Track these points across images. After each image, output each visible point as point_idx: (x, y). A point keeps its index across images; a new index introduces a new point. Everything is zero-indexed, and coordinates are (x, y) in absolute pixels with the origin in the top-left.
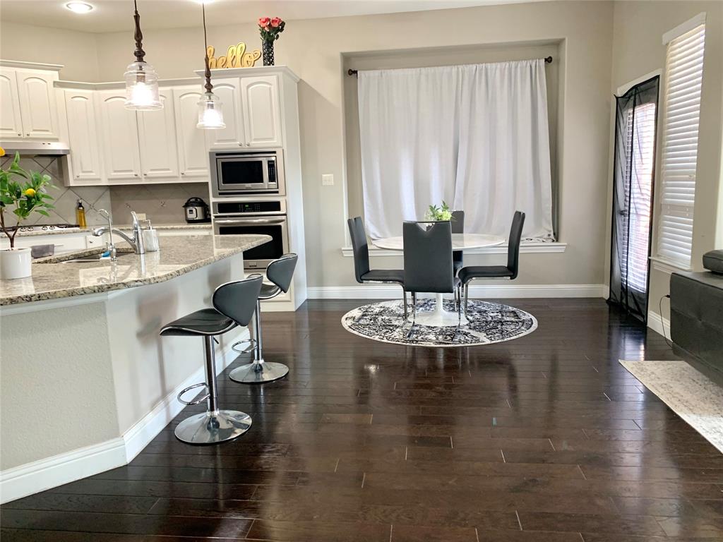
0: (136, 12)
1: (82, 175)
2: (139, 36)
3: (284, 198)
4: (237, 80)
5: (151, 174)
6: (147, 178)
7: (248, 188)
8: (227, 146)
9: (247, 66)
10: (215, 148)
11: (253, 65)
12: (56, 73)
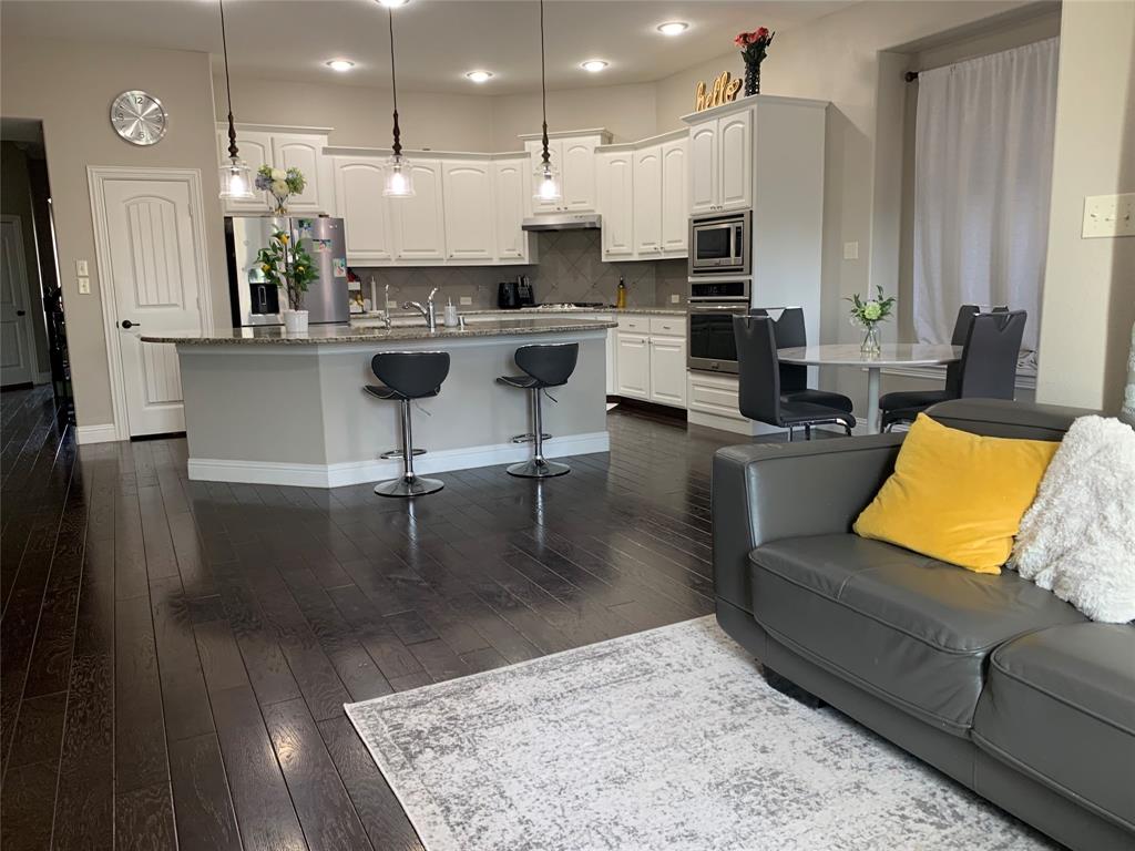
1: (613, 250)
3: (748, 278)
4: (715, 121)
5: (668, 246)
6: (665, 252)
7: (717, 265)
8: (704, 210)
9: (728, 102)
10: (694, 212)
11: (734, 98)
12: (599, 137)
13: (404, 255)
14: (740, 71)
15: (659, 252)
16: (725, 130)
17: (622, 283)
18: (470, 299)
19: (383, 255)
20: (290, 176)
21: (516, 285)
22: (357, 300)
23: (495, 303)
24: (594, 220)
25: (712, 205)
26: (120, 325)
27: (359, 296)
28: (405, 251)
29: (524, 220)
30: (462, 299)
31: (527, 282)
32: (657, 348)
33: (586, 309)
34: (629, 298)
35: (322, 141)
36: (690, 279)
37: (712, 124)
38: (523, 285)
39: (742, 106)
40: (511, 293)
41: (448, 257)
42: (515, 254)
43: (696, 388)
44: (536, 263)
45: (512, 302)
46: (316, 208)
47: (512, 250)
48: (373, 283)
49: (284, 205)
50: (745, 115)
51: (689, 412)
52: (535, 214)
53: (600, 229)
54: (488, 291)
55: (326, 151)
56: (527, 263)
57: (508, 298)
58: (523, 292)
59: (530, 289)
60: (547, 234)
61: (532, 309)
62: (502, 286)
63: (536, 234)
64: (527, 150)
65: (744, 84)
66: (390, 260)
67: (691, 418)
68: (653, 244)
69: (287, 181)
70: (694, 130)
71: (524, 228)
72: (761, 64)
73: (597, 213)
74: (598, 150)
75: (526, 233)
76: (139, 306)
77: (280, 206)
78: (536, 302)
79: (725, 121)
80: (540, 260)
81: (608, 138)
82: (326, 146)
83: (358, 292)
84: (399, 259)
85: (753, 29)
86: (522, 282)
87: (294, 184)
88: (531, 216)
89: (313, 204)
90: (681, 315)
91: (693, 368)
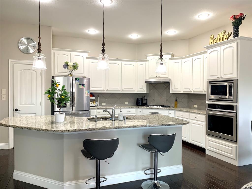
0: (104, 36)
1: (174, 89)
2: (103, 45)
3: (236, 104)
4: (220, 47)
5: (195, 90)
6: (193, 91)
7: (220, 98)
8: (215, 78)
9: (224, 40)
10: (209, 79)
11: (228, 39)
12: (171, 55)
13: (109, 89)
14: (231, 29)
15: (191, 91)
16: (224, 50)
17: (176, 100)
18: (128, 102)
19: (102, 89)
20: (74, 64)
21: (142, 99)
22: (93, 102)
23: (135, 104)
24: (168, 80)
25: (218, 76)
26: (14, 110)
27: (94, 101)
28: (109, 88)
29: (145, 80)
30: (125, 102)
31: (145, 98)
32: (192, 124)
33: (165, 108)
34: (178, 105)
35: (86, 55)
36: (207, 102)
37: (218, 49)
38: (144, 99)
39: (232, 41)
40: (140, 101)
41: (122, 90)
42: (142, 90)
43: (210, 142)
44: (149, 92)
45: (140, 104)
46: (83, 75)
47: (141, 88)
48: (99, 98)
49: (72, 73)
50: (234, 45)
51: (206, 150)
52: (149, 78)
53: (170, 83)
54: (133, 100)
55: (87, 58)
56: (146, 93)
57: (140, 103)
58: (144, 101)
59: (146, 100)
60: (151, 84)
61: (147, 107)
62: (137, 99)
63: (149, 84)
64: (147, 59)
65: (232, 34)
66: (104, 91)
67: (207, 152)
68: (189, 88)
69: (73, 66)
70: (209, 51)
71: (146, 82)
72: (240, 26)
73: (169, 78)
74: (170, 59)
75: (146, 83)
76: (21, 104)
77: (71, 74)
78: (148, 104)
79: (223, 47)
80: (150, 91)
81: (173, 56)
82: (87, 56)
83: (94, 100)
84: (107, 90)
85: (237, 13)
86: (144, 97)
87: (75, 67)
88: (147, 78)
89: (82, 73)
90: (203, 114)
91: (208, 134)
